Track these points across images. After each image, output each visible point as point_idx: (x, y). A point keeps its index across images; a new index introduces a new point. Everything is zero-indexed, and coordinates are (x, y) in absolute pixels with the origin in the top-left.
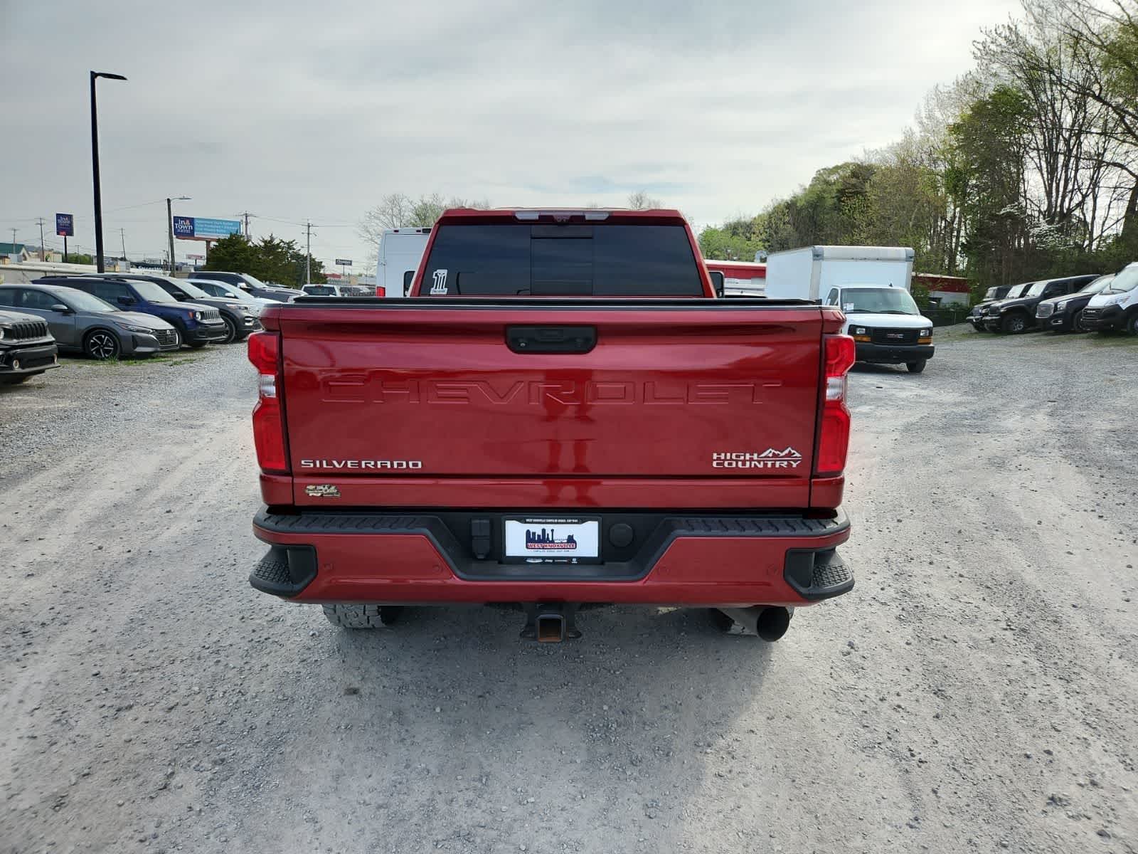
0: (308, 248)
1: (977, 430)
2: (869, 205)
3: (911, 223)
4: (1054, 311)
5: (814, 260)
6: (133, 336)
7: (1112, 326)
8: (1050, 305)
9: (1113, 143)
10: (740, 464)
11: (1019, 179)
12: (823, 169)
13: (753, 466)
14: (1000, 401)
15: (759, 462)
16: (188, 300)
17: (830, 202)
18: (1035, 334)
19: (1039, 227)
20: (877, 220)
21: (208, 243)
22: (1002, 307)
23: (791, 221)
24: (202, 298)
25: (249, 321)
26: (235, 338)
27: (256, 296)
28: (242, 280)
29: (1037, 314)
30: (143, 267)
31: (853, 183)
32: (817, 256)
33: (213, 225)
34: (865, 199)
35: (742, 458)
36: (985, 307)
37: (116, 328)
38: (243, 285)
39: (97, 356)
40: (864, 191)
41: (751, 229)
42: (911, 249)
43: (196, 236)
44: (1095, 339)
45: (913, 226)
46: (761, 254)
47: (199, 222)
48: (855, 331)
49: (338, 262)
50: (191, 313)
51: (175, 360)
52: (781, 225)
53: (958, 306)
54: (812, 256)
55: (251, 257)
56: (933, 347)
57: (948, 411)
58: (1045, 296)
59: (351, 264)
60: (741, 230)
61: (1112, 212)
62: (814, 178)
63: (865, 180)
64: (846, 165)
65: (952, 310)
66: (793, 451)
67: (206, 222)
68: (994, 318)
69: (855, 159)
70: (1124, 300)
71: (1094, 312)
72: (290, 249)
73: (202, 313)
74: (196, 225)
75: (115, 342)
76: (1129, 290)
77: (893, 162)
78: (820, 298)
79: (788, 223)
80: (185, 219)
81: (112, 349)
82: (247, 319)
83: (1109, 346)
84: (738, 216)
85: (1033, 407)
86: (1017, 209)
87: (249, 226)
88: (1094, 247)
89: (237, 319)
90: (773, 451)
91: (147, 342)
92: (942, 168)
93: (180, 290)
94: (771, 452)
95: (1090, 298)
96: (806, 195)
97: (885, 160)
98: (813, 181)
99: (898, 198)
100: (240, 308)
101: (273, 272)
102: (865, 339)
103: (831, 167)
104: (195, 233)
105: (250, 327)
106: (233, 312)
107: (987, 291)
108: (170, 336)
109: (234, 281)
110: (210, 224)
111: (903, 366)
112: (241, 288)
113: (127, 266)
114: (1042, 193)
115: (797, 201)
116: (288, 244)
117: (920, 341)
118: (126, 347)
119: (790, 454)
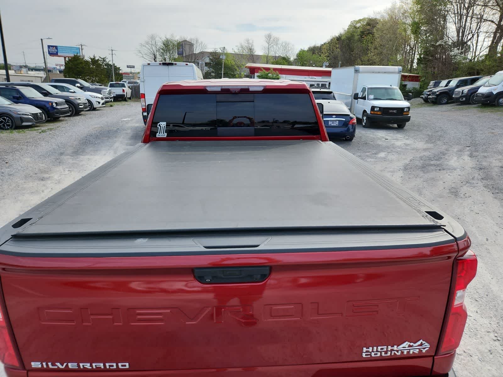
0: (113, 61)
1: (439, 168)
2: (375, 39)
3: (394, 48)
4: (462, 94)
5: (355, 73)
6: (20, 117)
7: (489, 102)
8: (460, 91)
9: (487, 10)
10: (383, 354)
11: (444, 27)
12: (354, 21)
13: (393, 354)
14: (444, 147)
15: (397, 351)
16: (49, 95)
17: (356, 37)
18: (452, 105)
19: (454, 51)
20: (379, 46)
21: (65, 58)
22: (438, 91)
23: (340, 47)
24: (57, 94)
25: (81, 105)
26: (75, 114)
27: (85, 91)
28: (78, 83)
29: (454, 95)
30: (35, 70)
31: (368, 28)
32: (357, 71)
33: (67, 49)
34: (373, 36)
35: (385, 350)
36: (429, 91)
37: (12, 114)
38: (78, 85)
39: (4, 128)
40: (373, 32)
41: (321, 51)
42: (401, 67)
43: (59, 55)
44: (481, 108)
45: (395, 49)
46: (326, 64)
47: (60, 48)
48: (374, 109)
49: (128, 67)
50: (50, 103)
51: (43, 128)
52: (335, 49)
53: (415, 89)
54: (354, 71)
55: (85, 67)
56: (410, 116)
57: (422, 154)
58: (458, 86)
59: (134, 68)
60: (316, 52)
61: (485, 43)
62: (350, 25)
63: (374, 27)
64: (363, 20)
65: (412, 91)
66: (424, 342)
67: (63, 48)
68: (433, 97)
69: (369, 16)
70: (495, 90)
71: (481, 95)
72: (105, 61)
73: (56, 103)
74: (58, 49)
75: (12, 121)
76: (498, 85)
77: (387, 17)
78: (357, 92)
79: (338, 48)
80: (53, 46)
81: (11, 124)
82: (80, 104)
83: (488, 112)
84: (315, 44)
85: (461, 151)
86: (444, 43)
87: (83, 51)
88: (476, 60)
89: (75, 104)
90: (409, 343)
91: (28, 120)
92: (409, 21)
93: (45, 90)
94: (407, 344)
95: (479, 88)
96: (346, 33)
97: (382, 16)
98: (349, 26)
99: (388, 36)
100: (76, 99)
101: (96, 73)
102: (379, 113)
103: (357, 20)
104: (58, 53)
105: (82, 108)
106: (73, 101)
107: (430, 83)
108: (40, 116)
109: (73, 83)
110: (65, 49)
111: (396, 126)
112: (78, 87)
113: (26, 71)
114: (455, 34)
115: (342, 36)
116: (103, 59)
117: (404, 113)
118: (18, 123)
119: (421, 345)
